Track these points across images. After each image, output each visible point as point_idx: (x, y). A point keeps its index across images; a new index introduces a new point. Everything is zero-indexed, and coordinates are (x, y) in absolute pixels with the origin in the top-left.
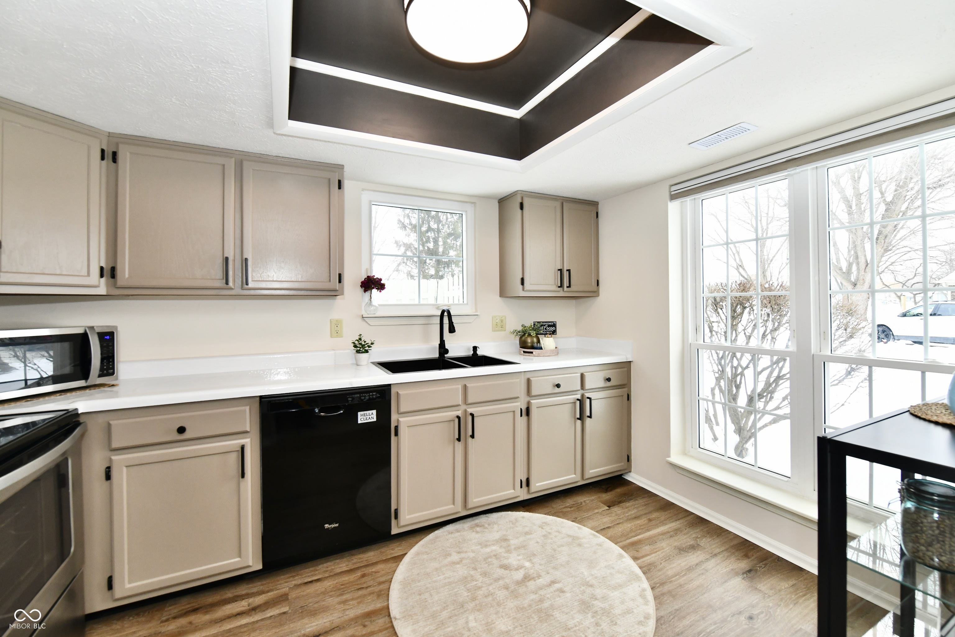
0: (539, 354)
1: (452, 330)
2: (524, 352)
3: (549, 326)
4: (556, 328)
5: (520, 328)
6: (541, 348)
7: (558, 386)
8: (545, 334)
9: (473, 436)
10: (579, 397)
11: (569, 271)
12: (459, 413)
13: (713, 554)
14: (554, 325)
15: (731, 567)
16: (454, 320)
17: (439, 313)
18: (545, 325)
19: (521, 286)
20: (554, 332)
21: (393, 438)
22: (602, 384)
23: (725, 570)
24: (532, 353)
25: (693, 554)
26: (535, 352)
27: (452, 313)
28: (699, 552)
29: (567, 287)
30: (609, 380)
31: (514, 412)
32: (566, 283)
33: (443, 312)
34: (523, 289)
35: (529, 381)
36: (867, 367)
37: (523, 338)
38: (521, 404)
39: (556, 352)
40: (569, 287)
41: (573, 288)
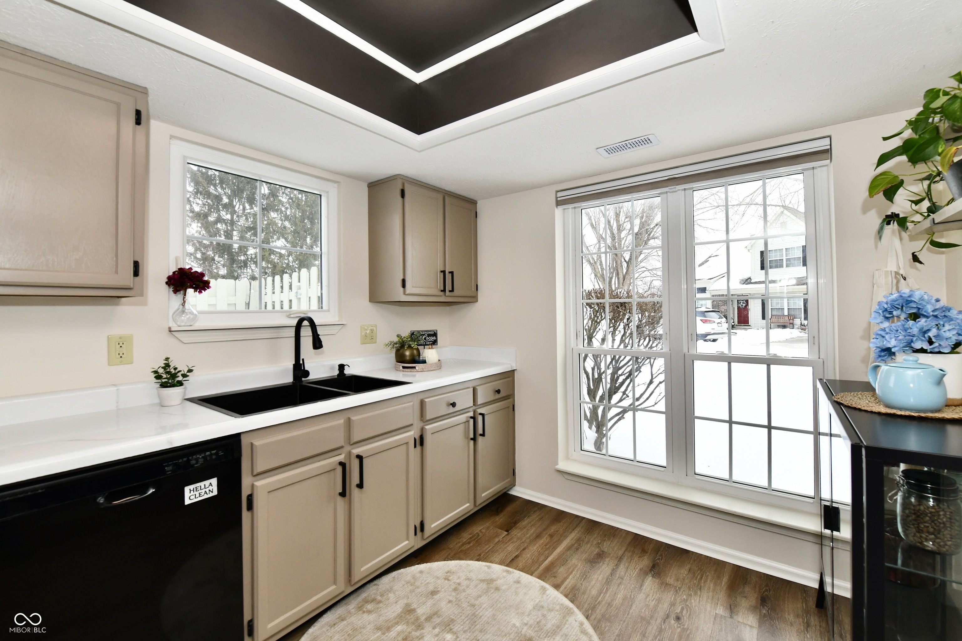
0: (423, 369)
1: (317, 344)
2: (404, 367)
3: (429, 335)
4: (437, 337)
5: (396, 339)
6: (424, 362)
7: (453, 405)
8: (424, 345)
9: (360, 486)
10: (471, 414)
11: (452, 273)
12: (341, 458)
13: (619, 557)
14: (435, 334)
15: (639, 567)
16: (320, 331)
17: (294, 322)
18: (424, 335)
19: (402, 289)
20: (435, 342)
21: (245, 515)
22: (492, 397)
23: (636, 573)
24: (415, 367)
25: (604, 563)
26: (418, 366)
27: (317, 322)
28: (607, 560)
29: (450, 291)
30: (498, 391)
31: (407, 443)
32: (448, 287)
33: (301, 321)
34: (404, 293)
35: (422, 403)
36: (727, 363)
37: (401, 351)
38: (412, 434)
39: (439, 365)
40: (452, 291)
41: (456, 292)
